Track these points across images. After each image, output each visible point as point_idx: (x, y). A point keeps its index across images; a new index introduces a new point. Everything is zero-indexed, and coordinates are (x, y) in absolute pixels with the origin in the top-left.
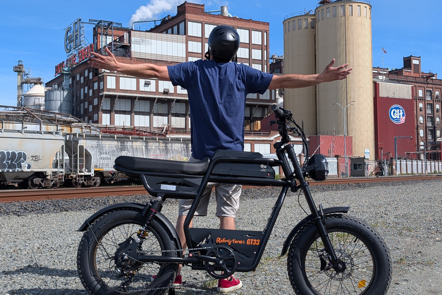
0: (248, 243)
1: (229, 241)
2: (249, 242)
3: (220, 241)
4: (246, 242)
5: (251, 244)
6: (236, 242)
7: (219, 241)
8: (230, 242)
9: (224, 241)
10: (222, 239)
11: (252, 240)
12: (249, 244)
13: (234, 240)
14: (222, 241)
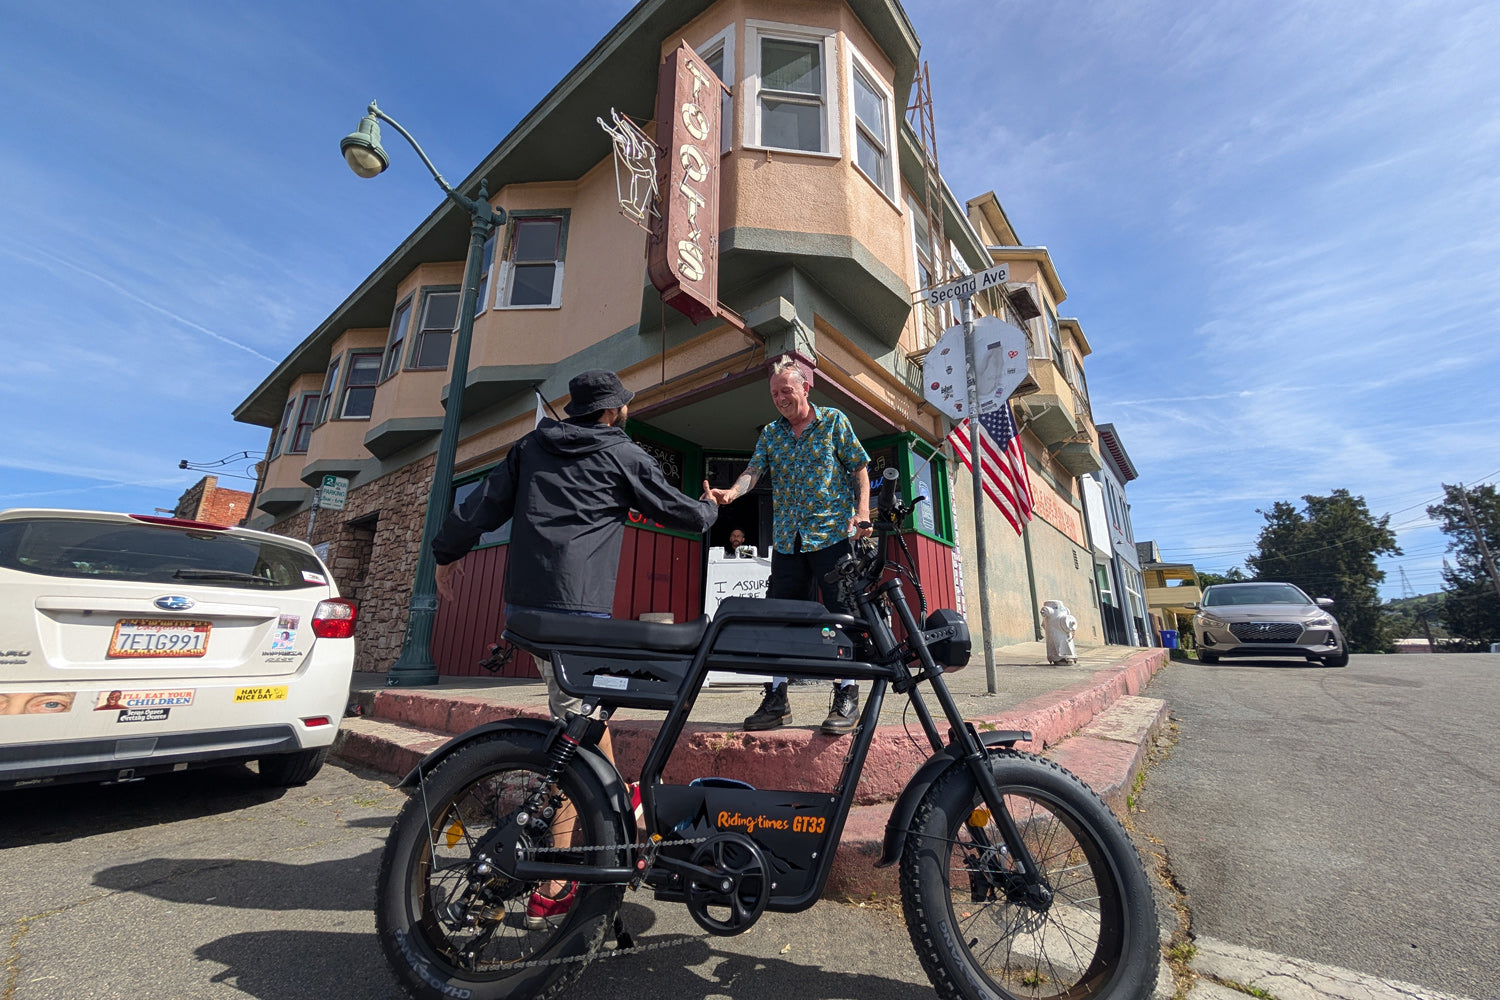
0: (796, 828)
1: (750, 822)
2: (800, 825)
3: (727, 821)
4: (791, 824)
5: (804, 830)
6: (767, 824)
7: (724, 820)
8: (753, 823)
9: (737, 821)
10: (732, 816)
11: (806, 819)
12: (799, 830)
13: (760, 820)
14: (731, 822)
